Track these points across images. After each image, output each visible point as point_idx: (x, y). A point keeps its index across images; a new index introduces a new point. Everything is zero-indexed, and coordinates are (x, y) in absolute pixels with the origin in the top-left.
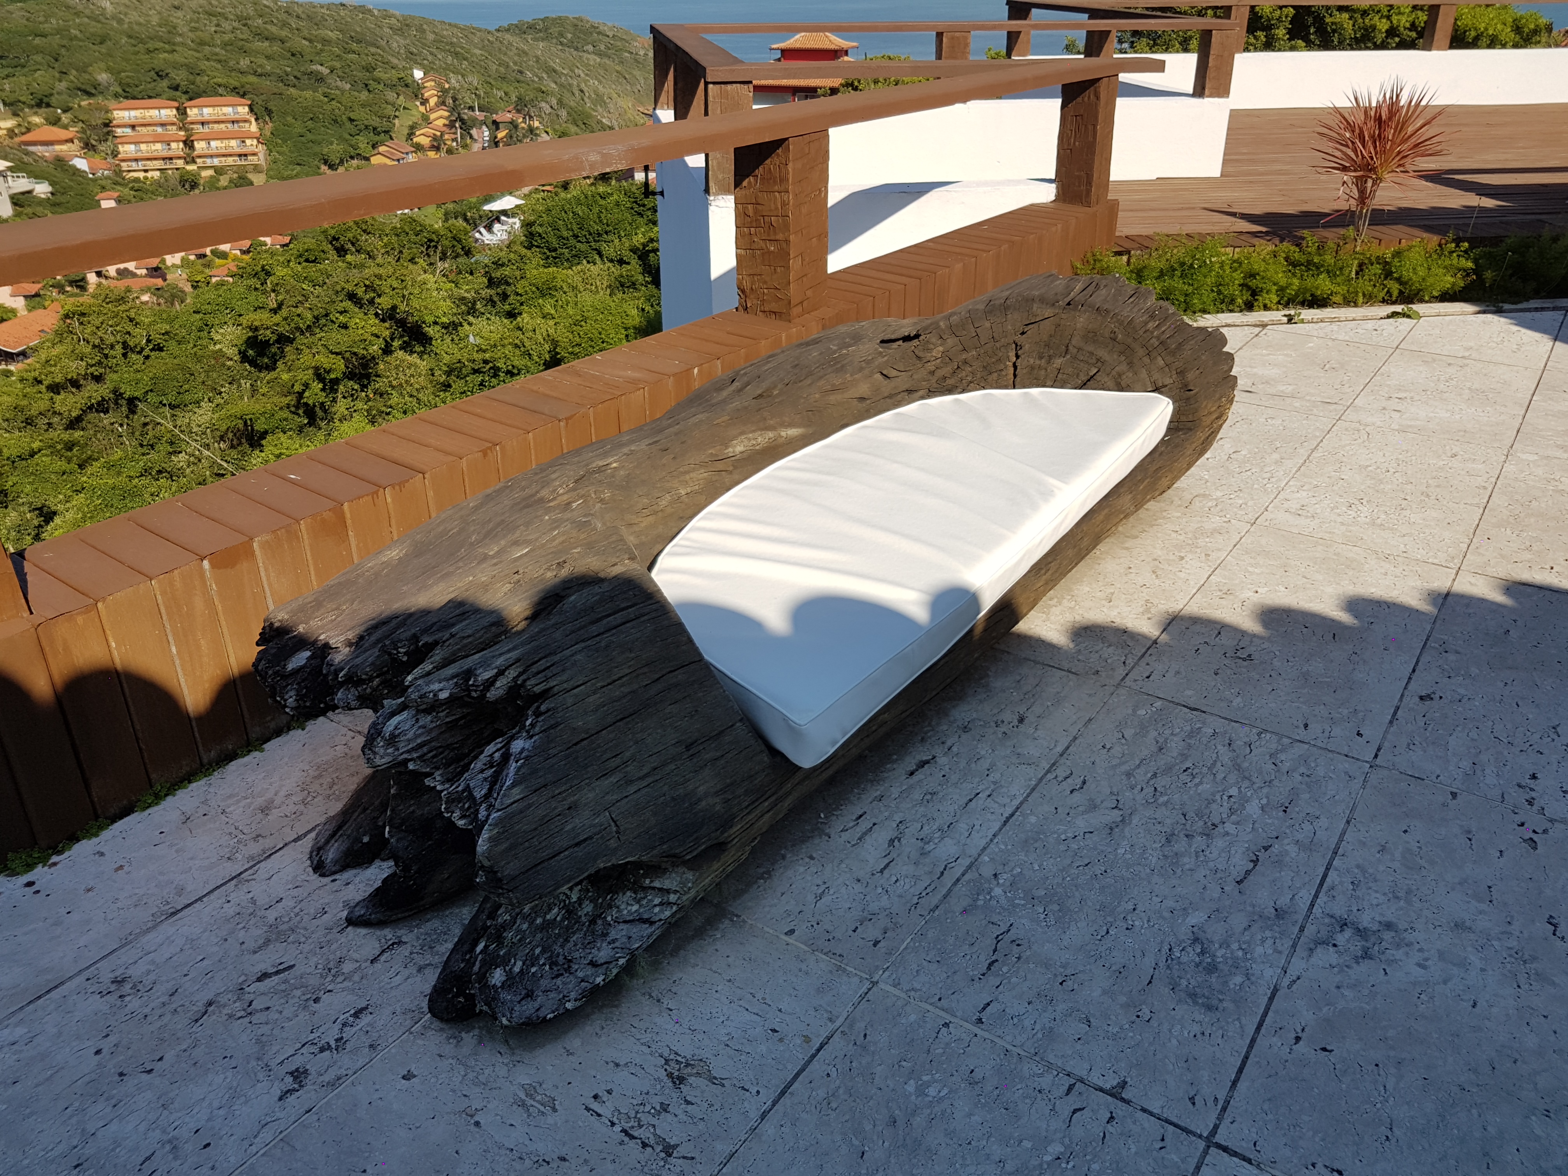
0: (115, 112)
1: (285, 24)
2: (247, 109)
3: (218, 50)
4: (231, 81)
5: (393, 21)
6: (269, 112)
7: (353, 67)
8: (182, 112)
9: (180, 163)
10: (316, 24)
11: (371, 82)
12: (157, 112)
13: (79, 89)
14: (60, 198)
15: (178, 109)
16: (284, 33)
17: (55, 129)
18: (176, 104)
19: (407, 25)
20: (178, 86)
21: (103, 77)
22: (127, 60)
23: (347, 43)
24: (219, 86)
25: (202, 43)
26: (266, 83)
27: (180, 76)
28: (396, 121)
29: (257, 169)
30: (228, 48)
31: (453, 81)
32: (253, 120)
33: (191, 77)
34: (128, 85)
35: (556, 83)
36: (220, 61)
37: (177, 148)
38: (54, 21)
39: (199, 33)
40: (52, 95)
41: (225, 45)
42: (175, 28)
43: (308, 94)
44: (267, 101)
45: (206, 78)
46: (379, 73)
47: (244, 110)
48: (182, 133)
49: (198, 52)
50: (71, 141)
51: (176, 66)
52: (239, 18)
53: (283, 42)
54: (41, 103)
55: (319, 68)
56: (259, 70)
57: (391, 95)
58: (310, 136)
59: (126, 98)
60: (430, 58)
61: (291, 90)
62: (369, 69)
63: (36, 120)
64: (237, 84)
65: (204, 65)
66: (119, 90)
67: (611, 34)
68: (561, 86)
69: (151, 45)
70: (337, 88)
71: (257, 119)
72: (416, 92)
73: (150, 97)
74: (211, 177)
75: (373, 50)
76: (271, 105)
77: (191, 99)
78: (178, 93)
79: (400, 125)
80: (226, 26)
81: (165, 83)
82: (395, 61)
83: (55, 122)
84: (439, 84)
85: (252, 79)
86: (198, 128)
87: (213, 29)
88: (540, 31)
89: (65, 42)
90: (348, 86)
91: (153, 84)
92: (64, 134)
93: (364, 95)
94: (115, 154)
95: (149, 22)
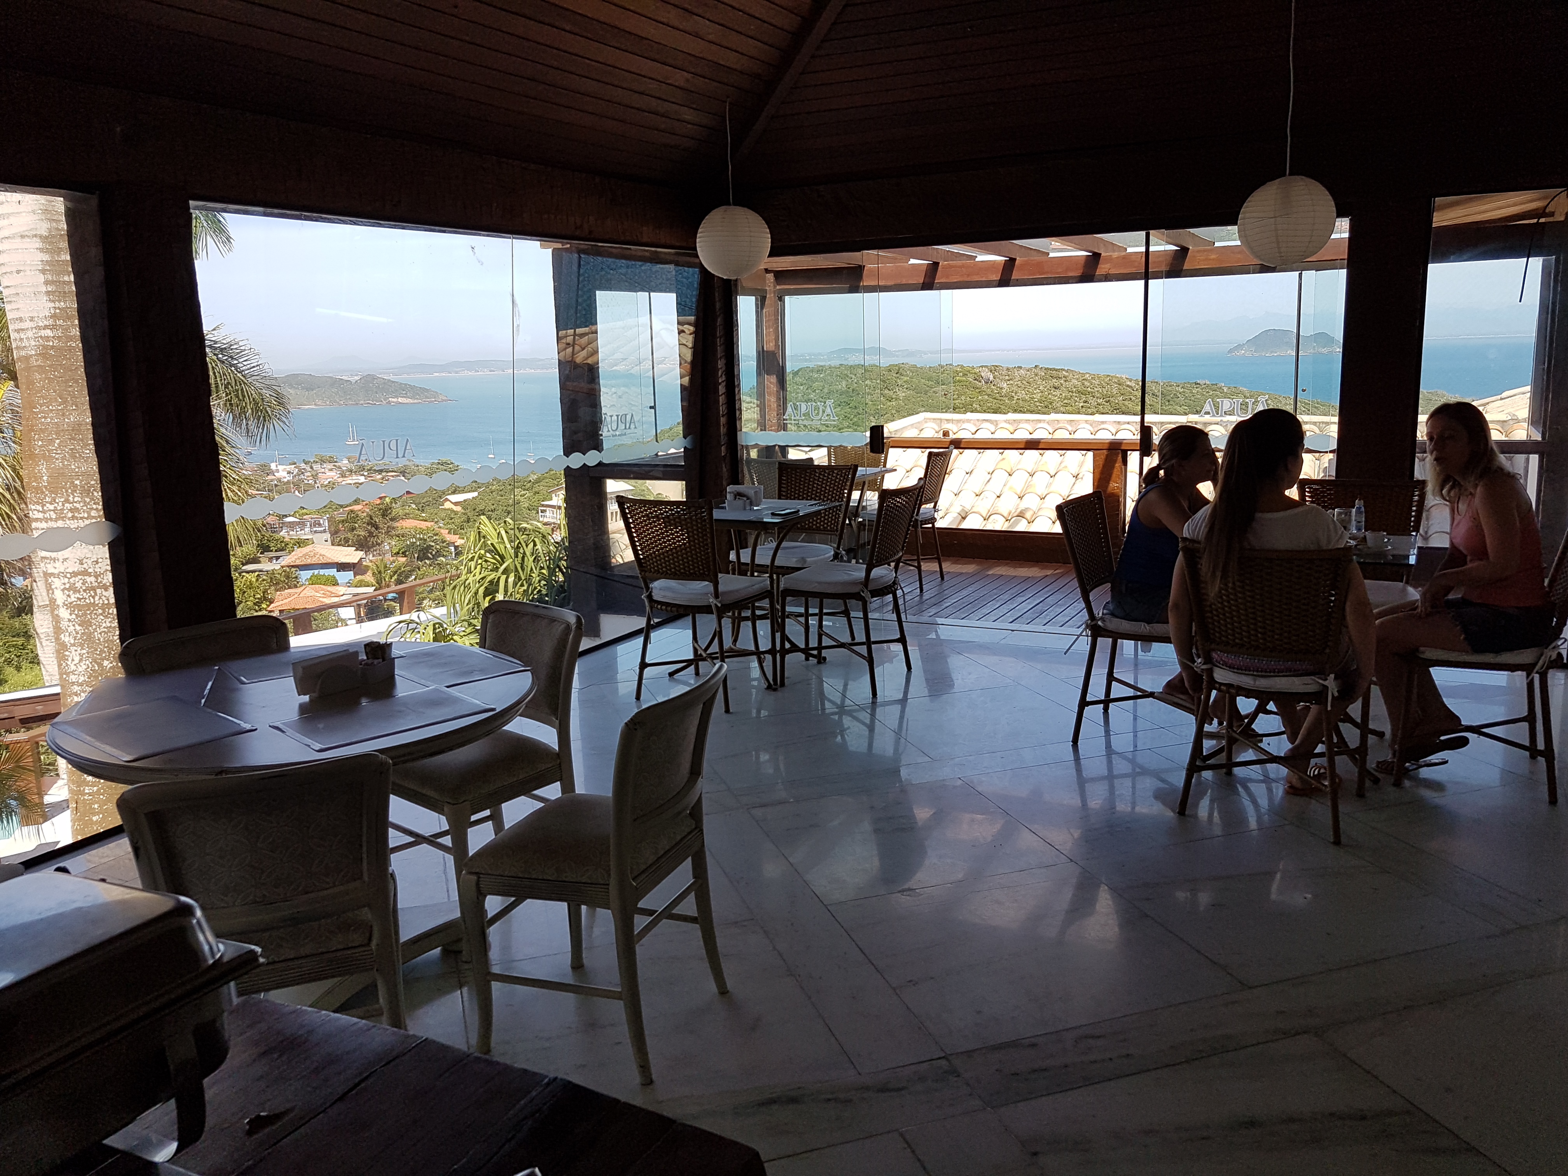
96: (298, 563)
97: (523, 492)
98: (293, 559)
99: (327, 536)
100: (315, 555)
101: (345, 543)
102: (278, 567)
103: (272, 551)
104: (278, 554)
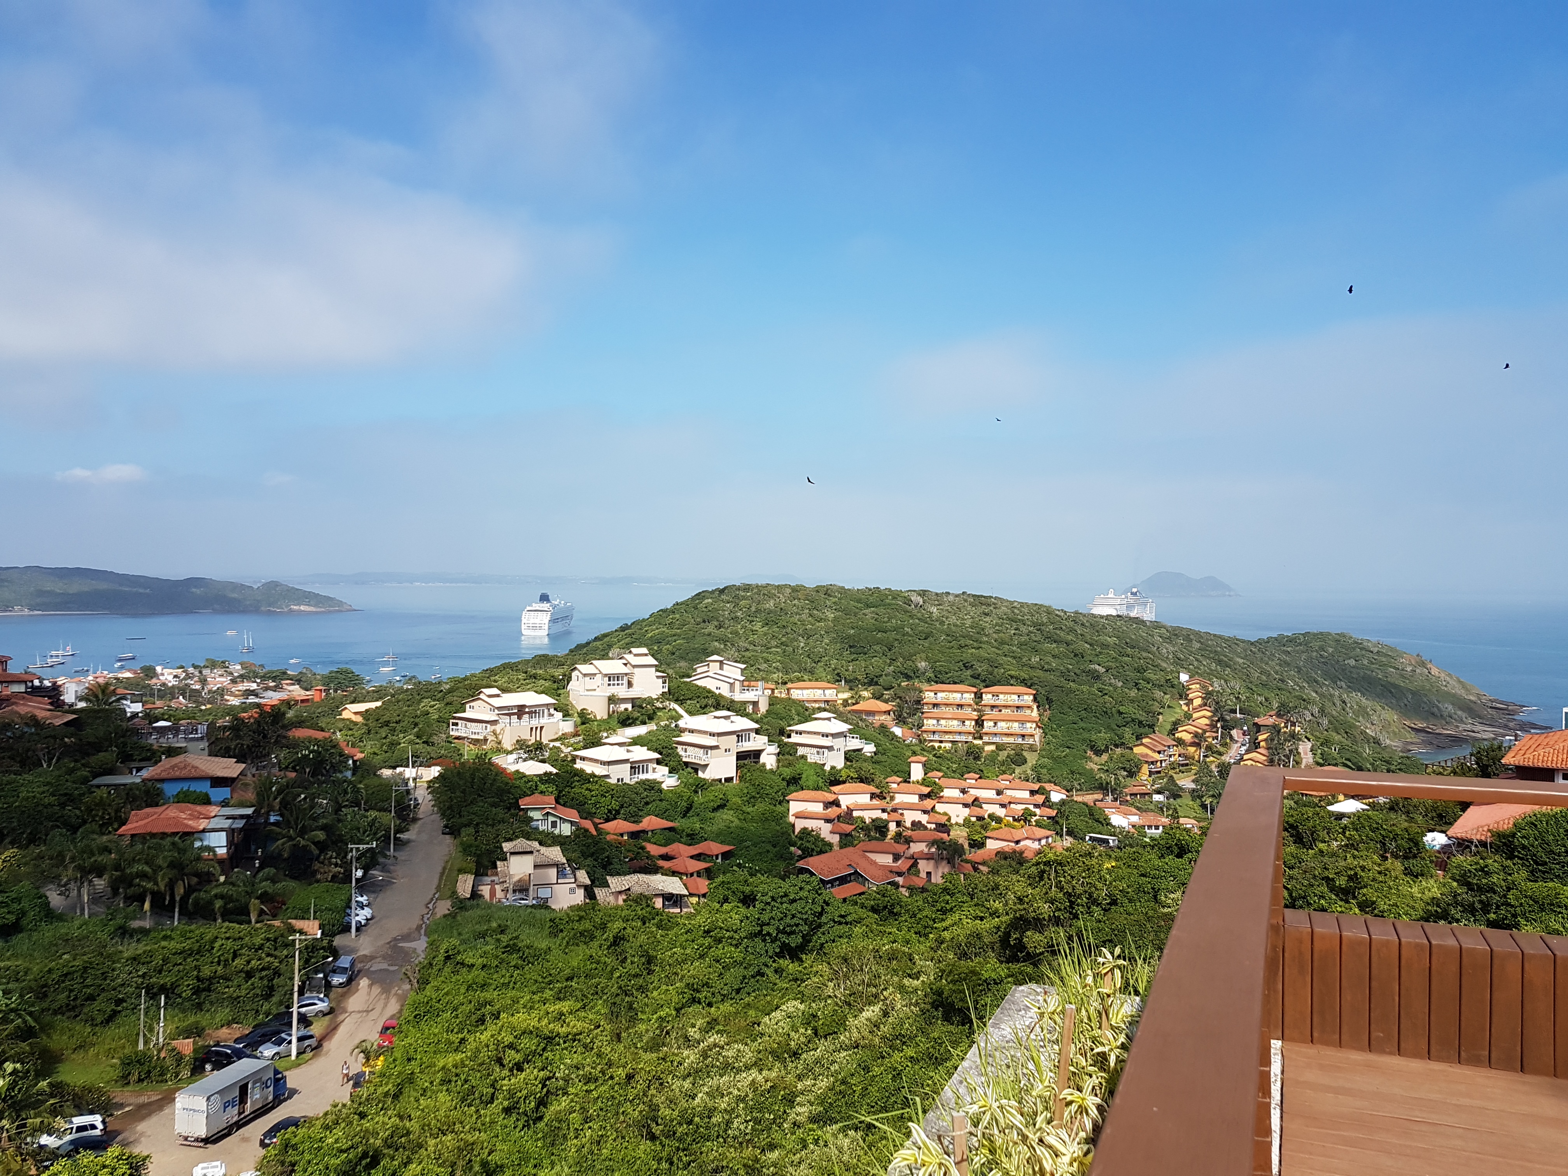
0: (927, 693)
1: (1072, 630)
2: (1032, 697)
3: (1015, 648)
4: (1022, 674)
5: (1163, 631)
6: (1049, 701)
7: (1126, 667)
8: (979, 696)
9: (970, 738)
10: (1097, 631)
11: (1141, 681)
12: (959, 695)
13: (902, 674)
14: (880, 757)
15: (976, 693)
16: (1070, 638)
17: (878, 702)
18: (975, 690)
19: (1176, 635)
20: (979, 675)
21: (922, 665)
22: (943, 653)
23: (1123, 648)
24: (1012, 677)
25: (1003, 643)
26: (1051, 677)
27: (981, 668)
28: (1160, 717)
29: (1032, 748)
30: (1023, 647)
31: (1216, 685)
32: (1035, 707)
33: (990, 669)
34: (940, 672)
35: (1316, 692)
36: (1014, 658)
37: (970, 725)
38: (894, 621)
39: (1001, 635)
40: (881, 675)
41: (1021, 645)
42: (983, 629)
43: (1085, 688)
44: (1049, 692)
45: (1002, 671)
46: (1149, 675)
47: (1028, 699)
48: (975, 713)
49: (999, 649)
50: (888, 713)
51: (981, 660)
52: (1034, 625)
53: (1068, 644)
54: (871, 682)
55: (1097, 667)
56: (1046, 667)
57: (1158, 694)
58: (1082, 724)
59: (936, 682)
60: (1196, 663)
61: (1071, 684)
62: (1140, 670)
63: (865, 694)
64: (1027, 677)
65: (1002, 660)
66: (932, 675)
67: (1375, 650)
68: (1322, 696)
69: (962, 642)
70: (1110, 685)
71: (1038, 707)
72: (1182, 693)
73: (955, 683)
74: (993, 751)
75: (1145, 654)
76: (1053, 696)
77: (987, 687)
78: (978, 681)
79: (1165, 720)
80: (1024, 629)
81: (969, 672)
82: (1164, 665)
83: (878, 697)
84: (1204, 687)
85: (1040, 673)
86: (988, 710)
87: (1013, 632)
88: (1300, 644)
89: (898, 637)
90: (1120, 684)
91: (960, 673)
92: (885, 707)
93: (1133, 693)
94: (920, 726)
95: (964, 624)
96: (164, 775)
97: (432, 703)
98: (159, 771)
99: (204, 744)
100: (185, 767)
101: (226, 753)
102: (138, 780)
103: (135, 760)
104: (142, 764)
